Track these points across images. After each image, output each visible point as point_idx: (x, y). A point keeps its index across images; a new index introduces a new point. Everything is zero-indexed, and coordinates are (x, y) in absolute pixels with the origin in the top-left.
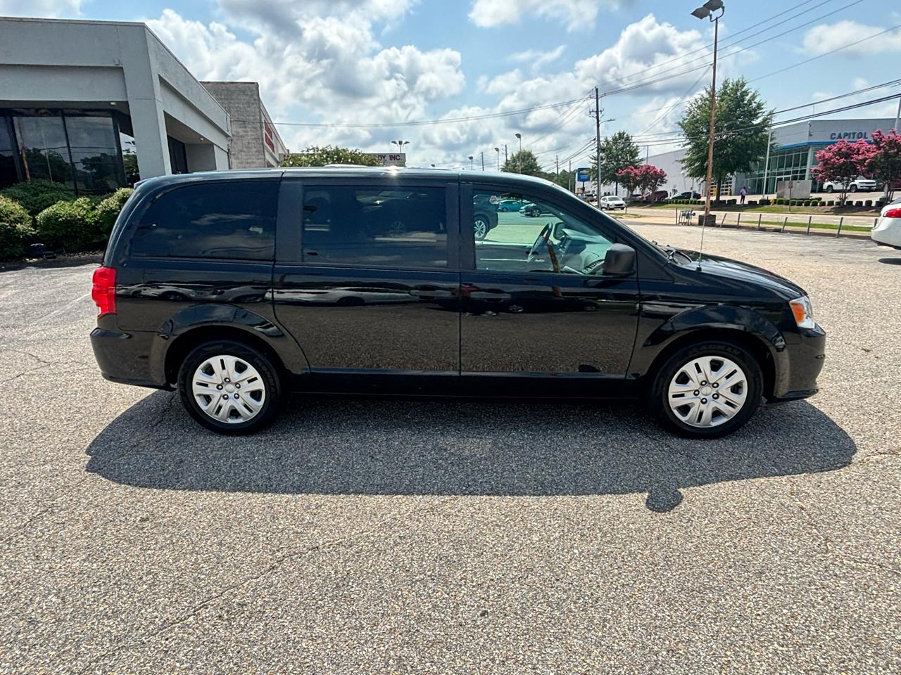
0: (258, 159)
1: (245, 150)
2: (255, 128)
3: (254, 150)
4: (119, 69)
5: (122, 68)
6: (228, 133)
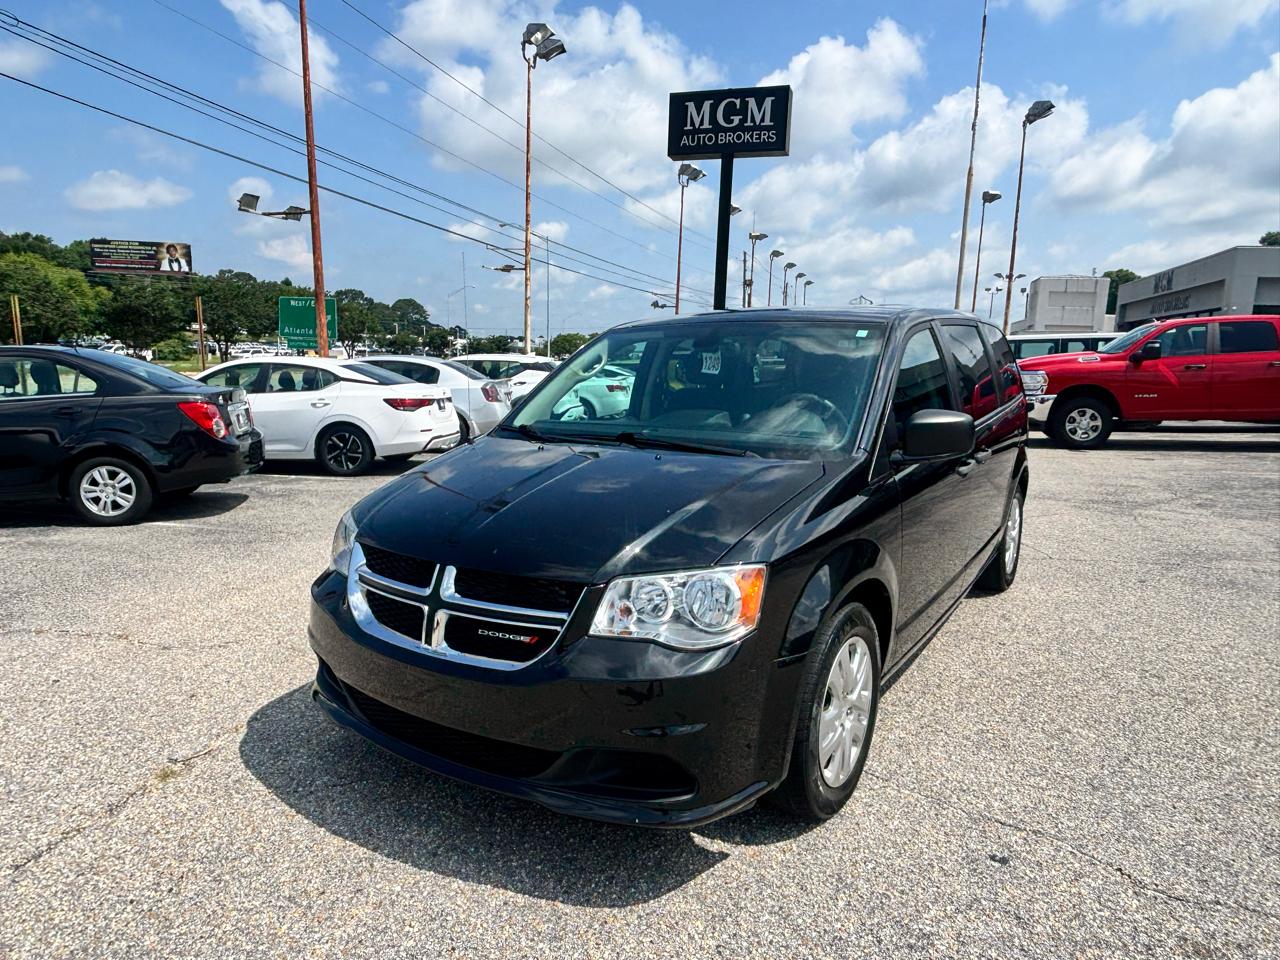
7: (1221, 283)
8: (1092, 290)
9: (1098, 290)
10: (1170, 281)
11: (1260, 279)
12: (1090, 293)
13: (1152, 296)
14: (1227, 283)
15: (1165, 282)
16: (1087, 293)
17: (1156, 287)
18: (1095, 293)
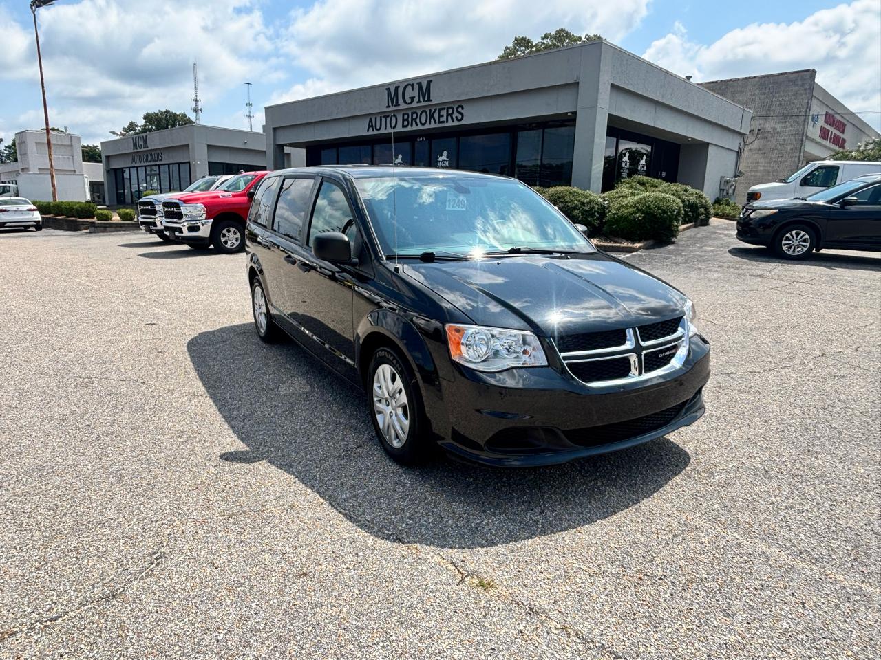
0: (791, 157)
1: (779, 147)
2: (798, 123)
3: (789, 147)
4: (576, 84)
5: (578, 83)
6: (742, 131)
7: (188, 145)
8: (69, 144)
9: (73, 144)
10: (145, 142)
11: (209, 146)
12: (68, 146)
13: (133, 151)
14: (190, 147)
15: (141, 143)
16: (65, 145)
17: (135, 145)
18: (72, 146)
